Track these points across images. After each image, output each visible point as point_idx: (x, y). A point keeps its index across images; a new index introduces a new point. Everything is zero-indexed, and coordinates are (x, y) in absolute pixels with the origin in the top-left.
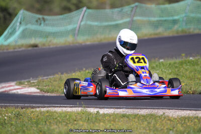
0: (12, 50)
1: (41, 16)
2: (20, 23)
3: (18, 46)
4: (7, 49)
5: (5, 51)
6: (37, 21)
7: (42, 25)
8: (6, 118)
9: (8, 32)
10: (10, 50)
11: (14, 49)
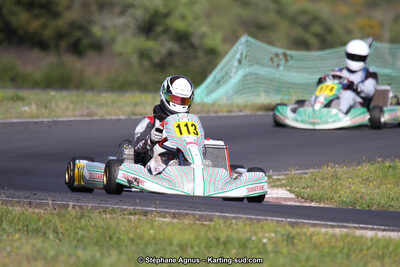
0: (225, 114)
1: (280, 51)
2: (240, 62)
3: (238, 106)
4: (216, 112)
5: (212, 115)
6: (272, 59)
7: (281, 68)
8: (265, 241)
9: (215, 78)
10: (221, 114)
11: (230, 112)
